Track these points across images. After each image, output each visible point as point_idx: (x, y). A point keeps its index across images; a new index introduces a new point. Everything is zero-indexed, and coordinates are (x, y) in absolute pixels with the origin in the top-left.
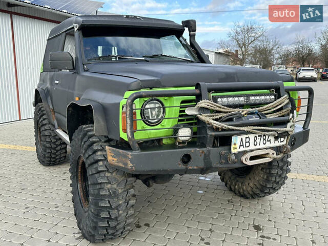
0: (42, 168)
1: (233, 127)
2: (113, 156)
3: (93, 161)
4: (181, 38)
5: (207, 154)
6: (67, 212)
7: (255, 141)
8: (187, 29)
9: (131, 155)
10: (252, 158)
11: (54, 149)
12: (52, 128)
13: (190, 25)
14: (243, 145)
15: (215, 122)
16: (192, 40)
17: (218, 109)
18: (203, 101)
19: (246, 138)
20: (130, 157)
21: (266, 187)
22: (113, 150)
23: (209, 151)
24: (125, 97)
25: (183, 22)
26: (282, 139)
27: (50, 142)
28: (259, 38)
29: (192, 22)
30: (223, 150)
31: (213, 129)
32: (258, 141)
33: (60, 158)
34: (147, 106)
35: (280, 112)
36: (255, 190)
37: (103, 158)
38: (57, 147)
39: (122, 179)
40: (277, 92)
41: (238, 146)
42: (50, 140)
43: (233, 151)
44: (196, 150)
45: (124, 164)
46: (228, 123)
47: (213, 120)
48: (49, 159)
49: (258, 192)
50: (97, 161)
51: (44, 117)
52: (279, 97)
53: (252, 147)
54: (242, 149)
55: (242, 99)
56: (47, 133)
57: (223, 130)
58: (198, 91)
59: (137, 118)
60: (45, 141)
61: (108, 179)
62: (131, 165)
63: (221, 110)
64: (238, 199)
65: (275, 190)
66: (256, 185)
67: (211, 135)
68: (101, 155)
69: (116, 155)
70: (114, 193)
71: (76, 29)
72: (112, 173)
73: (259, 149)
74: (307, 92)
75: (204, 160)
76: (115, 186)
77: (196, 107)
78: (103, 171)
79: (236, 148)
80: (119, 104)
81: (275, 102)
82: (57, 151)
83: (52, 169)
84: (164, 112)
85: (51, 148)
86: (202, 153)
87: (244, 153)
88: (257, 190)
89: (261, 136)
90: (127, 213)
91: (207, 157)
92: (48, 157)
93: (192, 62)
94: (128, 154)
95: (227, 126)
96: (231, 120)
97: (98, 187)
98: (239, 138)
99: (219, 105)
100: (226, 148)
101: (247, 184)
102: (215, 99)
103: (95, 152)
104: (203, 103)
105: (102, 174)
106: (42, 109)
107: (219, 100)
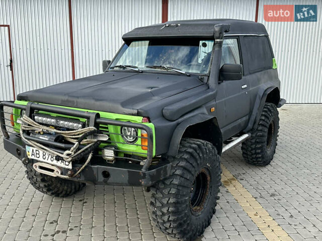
7: (44, 155)
10: (41, 168)
19: (36, 150)
26: (67, 163)
32: (47, 156)
41: (30, 154)
43: (28, 156)
53: (41, 159)
54: (33, 157)
55: (53, 120)
73: (47, 163)
98: (31, 148)
107: (36, 117)
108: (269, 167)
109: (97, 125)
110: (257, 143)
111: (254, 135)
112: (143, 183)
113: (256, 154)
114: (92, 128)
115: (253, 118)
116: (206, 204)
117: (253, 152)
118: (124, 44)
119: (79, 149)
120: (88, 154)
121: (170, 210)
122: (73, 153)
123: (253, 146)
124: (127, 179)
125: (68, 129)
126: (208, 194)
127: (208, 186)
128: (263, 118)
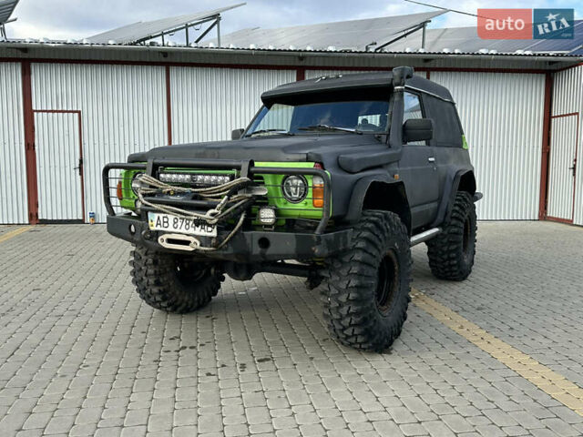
7: (175, 223)
10: (170, 241)
14: (160, 225)
19: (164, 217)
32: (179, 224)
41: (155, 223)
43: (150, 228)
53: (171, 229)
54: (159, 228)
55: (188, 177)
73: (180, 233)
79: (152, 225)
89: (183, 219)
98: (156, 215)
107: (162, 175)
108: (466, 282)
109: (250, 174)
110: (451, 243)
111: (446, 232)
112: (317, 251)
113: (450, 259)
114: (244, 178)
115: (444, 207)
116: (395, 304)
117: (445, 257)
118: (263, 107)
119: (227, 207)
120: (240, 214)
121: (350, 298)
122: (220, 212)
123: (445, 249)
124: (295, 247)
125: (209, 185)
126: (396, 289)
127: (396, 278)
128: (457, 208)
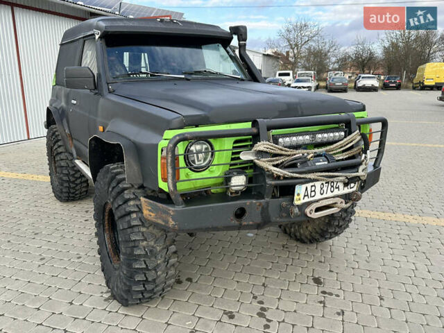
0: (58, 204)
1: (297, 175)
2: (150, 211)
3: (123, 213)
4: (228, 48)
5: (265, 206)
6: (92, 264)
7: (321, 189)
8: (235, 37)
9: (173, 211)
10: (318, 210)
11: (73, 182)
12: (70, 158)
13: (240, 32)
14: (308, 195)
15: (275, 169)
16: (242, 52)
17: (279, 152)
18: (262, 142)
19: (312, 186)
20: (172, 214)
21: (327, 231)
22: (151, 203)
23: (267, 203)
24: (164, 137)
25: (231, 28)
26: (352, 185)
27: (67, 175)
28: (314, 38)
29: (241, 29)
30: (284, 202)
31: (273, 176)
32: (325, 189)
33: (81, 193)
34: (193, 148)
35: (350, 152)
36: (314, 234)
37: (136, 209)
38: (76, 180)
39: (160, 234)
40: (348, 126)
41: (302, 196)
42: (67, 172)
43: (296, 202)
44: (251, 203)
45: (164, 221)
46: (291, 170)
47: (274, 166)
48: (67, 195)
49: (317, 236)
50: (129, 213)
51: (59, 143)
52: (350, 133)
53: (318, 196)
54: (307, 200)
55: (307, 137)
56: (63, 164)
57: (285, 178)
58: (255, 130)
59: (180, 166)
60: (62, 173)
61: (143, 235)
62: (173, 223)
63: (283, 152)
64: (294, 243)
65: (337, 234)
66: (315, 229)
67: (271, 185)
68: (134, 205)
69: (154, 210)
70: (151, 251)
71: (97, 37)
72: (148, 228)
73: (326, 198)
74: (381, 123)
75: (261, 213)
76: (152, 243)
77: (252, 151)
78: (137, 226)
79: (300, 199)
80: (157, 145)
81: (345, 140)
82: (77, 185)
83: (71, 205)
84: (212, 155)
85: (69, 181)
86: (259, 205)
87: (309, 204)
88: (317, 235)
89: (327, 183)
90: (167, 273)
91: (265, 210)
92: (65, 192)
93: (242, 80)
94: (169, 210)
95: (290, 174)
96: (293, 166)
97: (131, 244)
98: (304, 187)
99: (280, 147)
100: (288, 198)
101: (304, 227)
102: (276, 141)
103: (126, 201)
104: (261, 146)
105: (136, 229)
106: (57, 133)
107: (281, 140)
